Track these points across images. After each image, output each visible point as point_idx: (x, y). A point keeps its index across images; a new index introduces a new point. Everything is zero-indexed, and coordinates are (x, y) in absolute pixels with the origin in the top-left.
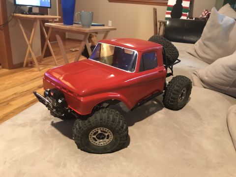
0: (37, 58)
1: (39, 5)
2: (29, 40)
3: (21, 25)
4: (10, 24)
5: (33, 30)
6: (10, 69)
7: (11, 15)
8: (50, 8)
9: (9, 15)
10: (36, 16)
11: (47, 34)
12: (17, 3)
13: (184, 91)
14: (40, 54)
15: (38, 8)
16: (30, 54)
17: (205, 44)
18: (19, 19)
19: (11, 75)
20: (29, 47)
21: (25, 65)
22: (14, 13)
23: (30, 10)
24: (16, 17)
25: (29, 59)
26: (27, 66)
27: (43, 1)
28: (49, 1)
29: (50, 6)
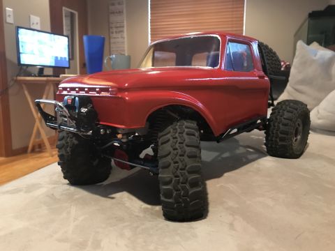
0: (49, 139)
1: (53, 64)
3: (26, 92)
4: (10, 91)
6: (7, 156)
7: (13, 80)
8: (69, 68)
9: (9, 79)
10: (49, 78)
12: (22, 62)
13: (299, 125)
15: (51, 69)
16: (39, 133)
17: (296, 90)
18: (25, 84)
19: (9, 165)
20: (38, 123)
21: (30, 149)
22: (17, 76)
23: (41, 71)
24: (20, 81)
25: (37, 140)
26: (33, 151)
27: (59, 59)
28: (67, 59)
29: (68, 66)
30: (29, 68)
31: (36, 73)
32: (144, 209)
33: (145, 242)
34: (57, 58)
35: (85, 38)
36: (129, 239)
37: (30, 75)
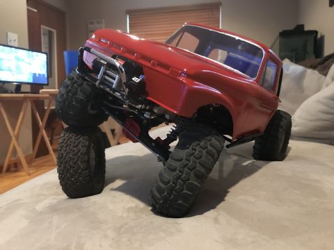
0: (26, 157)
1: (31, 81)
2: (14, 130)
3: (2, 109)
5: (22, 114)
8: (47, 85)
10: (26, 95)
11: (42, 121)
14: (31, 152)
15: (29, 86)
16: (15, 151)
18: (1, 100)
20: (14, 141)
21: (5, 169)
23: (18, 87)
25: (13, 159)
26: (8, 170)
27: (37, 75)
28: (46, 76)
29: (46, 83)
30: (6, 85)
31: (13, 90)
32: (128, 208)
33: (129, 240)
34: (35, 74)
35: (65, 53)
36: (113, 239)
37: (6, 92)
